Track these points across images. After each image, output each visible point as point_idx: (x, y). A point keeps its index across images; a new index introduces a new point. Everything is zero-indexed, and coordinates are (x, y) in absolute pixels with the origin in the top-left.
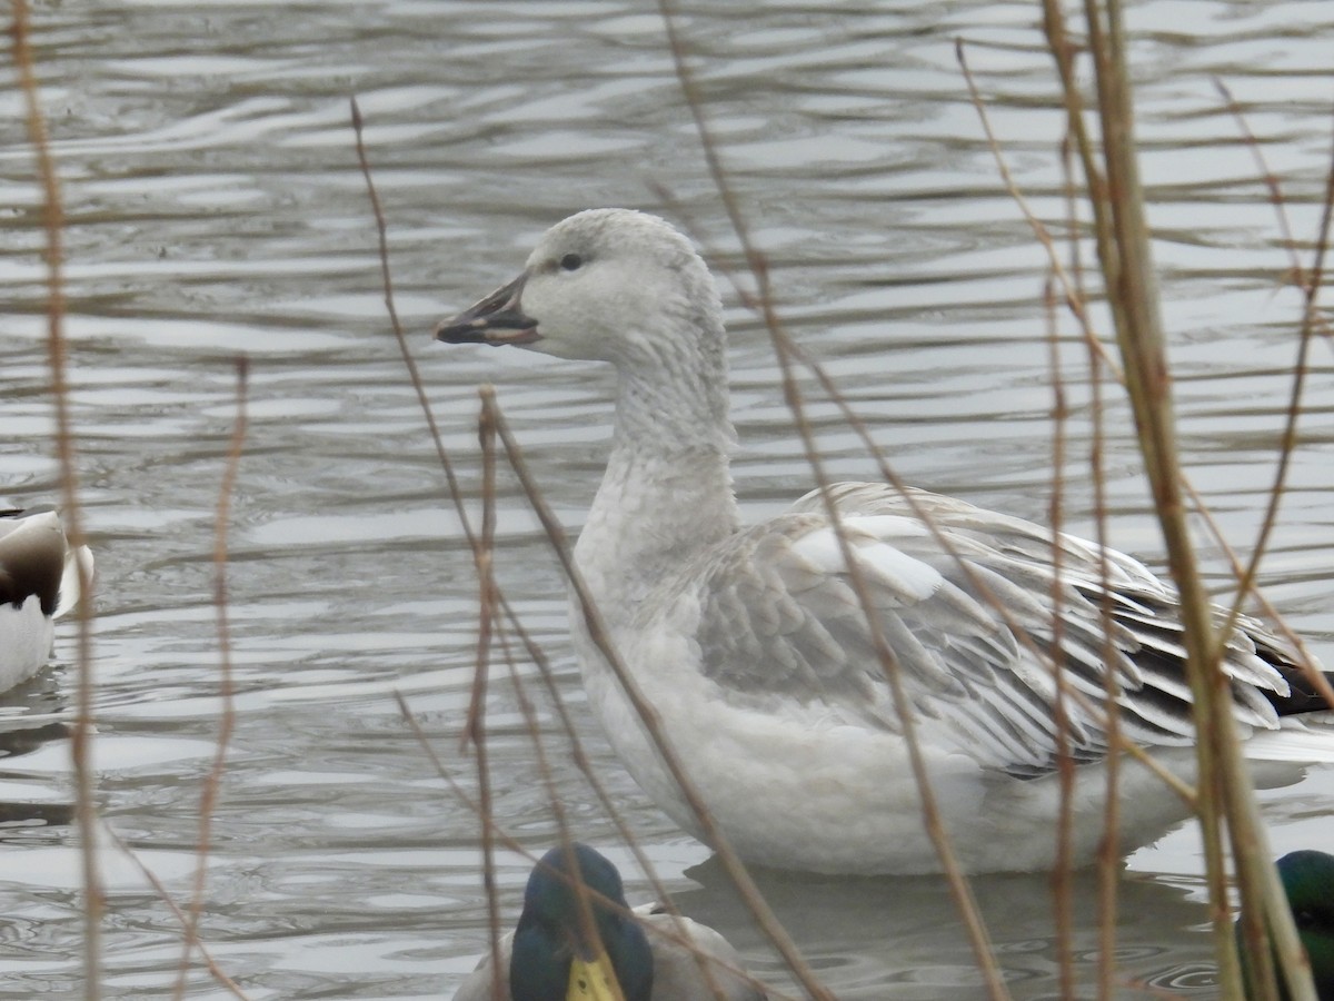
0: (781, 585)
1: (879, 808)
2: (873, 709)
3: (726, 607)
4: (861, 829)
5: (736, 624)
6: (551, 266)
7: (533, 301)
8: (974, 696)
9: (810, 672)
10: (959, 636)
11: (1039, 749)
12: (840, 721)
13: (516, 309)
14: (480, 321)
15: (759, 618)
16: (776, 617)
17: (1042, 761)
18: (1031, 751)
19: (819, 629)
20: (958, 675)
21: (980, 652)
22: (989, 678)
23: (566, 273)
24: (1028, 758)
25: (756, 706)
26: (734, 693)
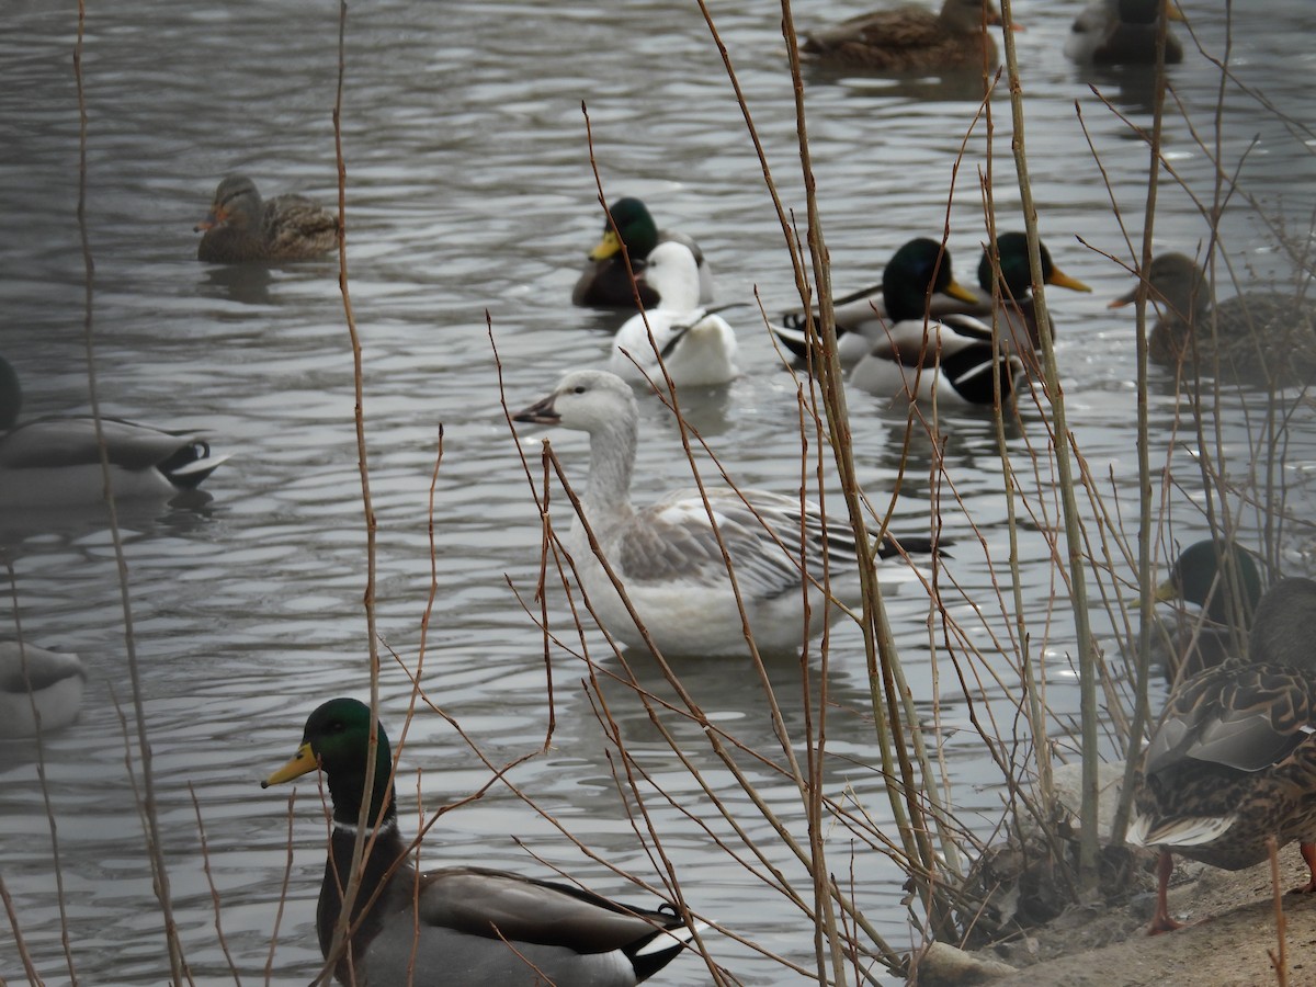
0: (655, 534)
1: (714, 621)
2: (703, 579)
3: (632, 546)
4: (706, 630)
5: (637, 553)
6: (570, 391)
7: (559, 406)
8: (746, 566)
9: (672, 568)
10: (735, 541)
11: (778, 583)
12: (688, 586)
13: (551, 409)
14: (534, 414)
15: (647, 549)
16: (654, 548)
17: (780, 589)
18: (775, 585)
19: (674, 549)
20: (738, 558)
21: (746, 547)
22: (751, 557)
23: (577, 395)
24: (774, 588)
25: (651, 586)
26: (641, 582)
